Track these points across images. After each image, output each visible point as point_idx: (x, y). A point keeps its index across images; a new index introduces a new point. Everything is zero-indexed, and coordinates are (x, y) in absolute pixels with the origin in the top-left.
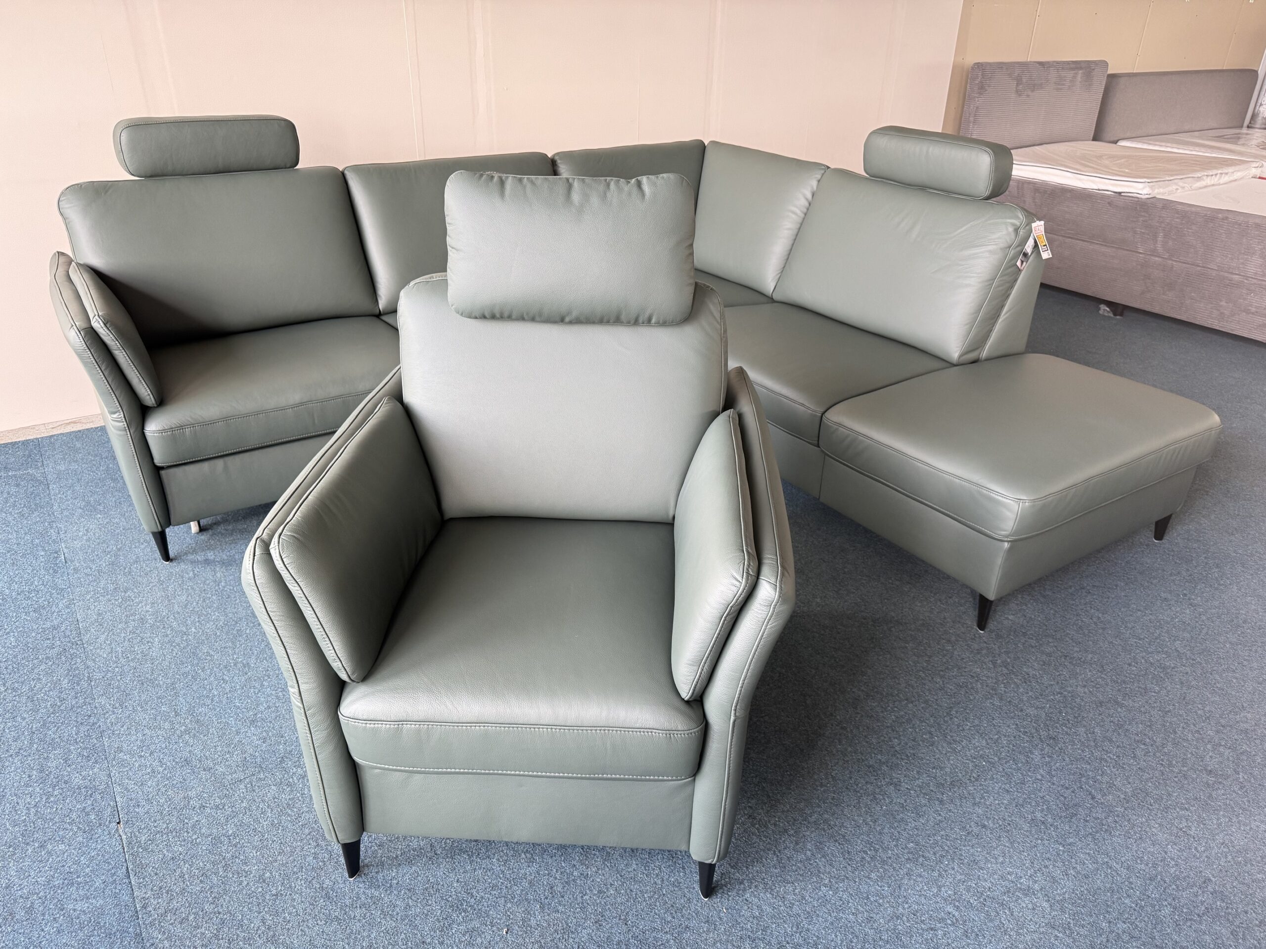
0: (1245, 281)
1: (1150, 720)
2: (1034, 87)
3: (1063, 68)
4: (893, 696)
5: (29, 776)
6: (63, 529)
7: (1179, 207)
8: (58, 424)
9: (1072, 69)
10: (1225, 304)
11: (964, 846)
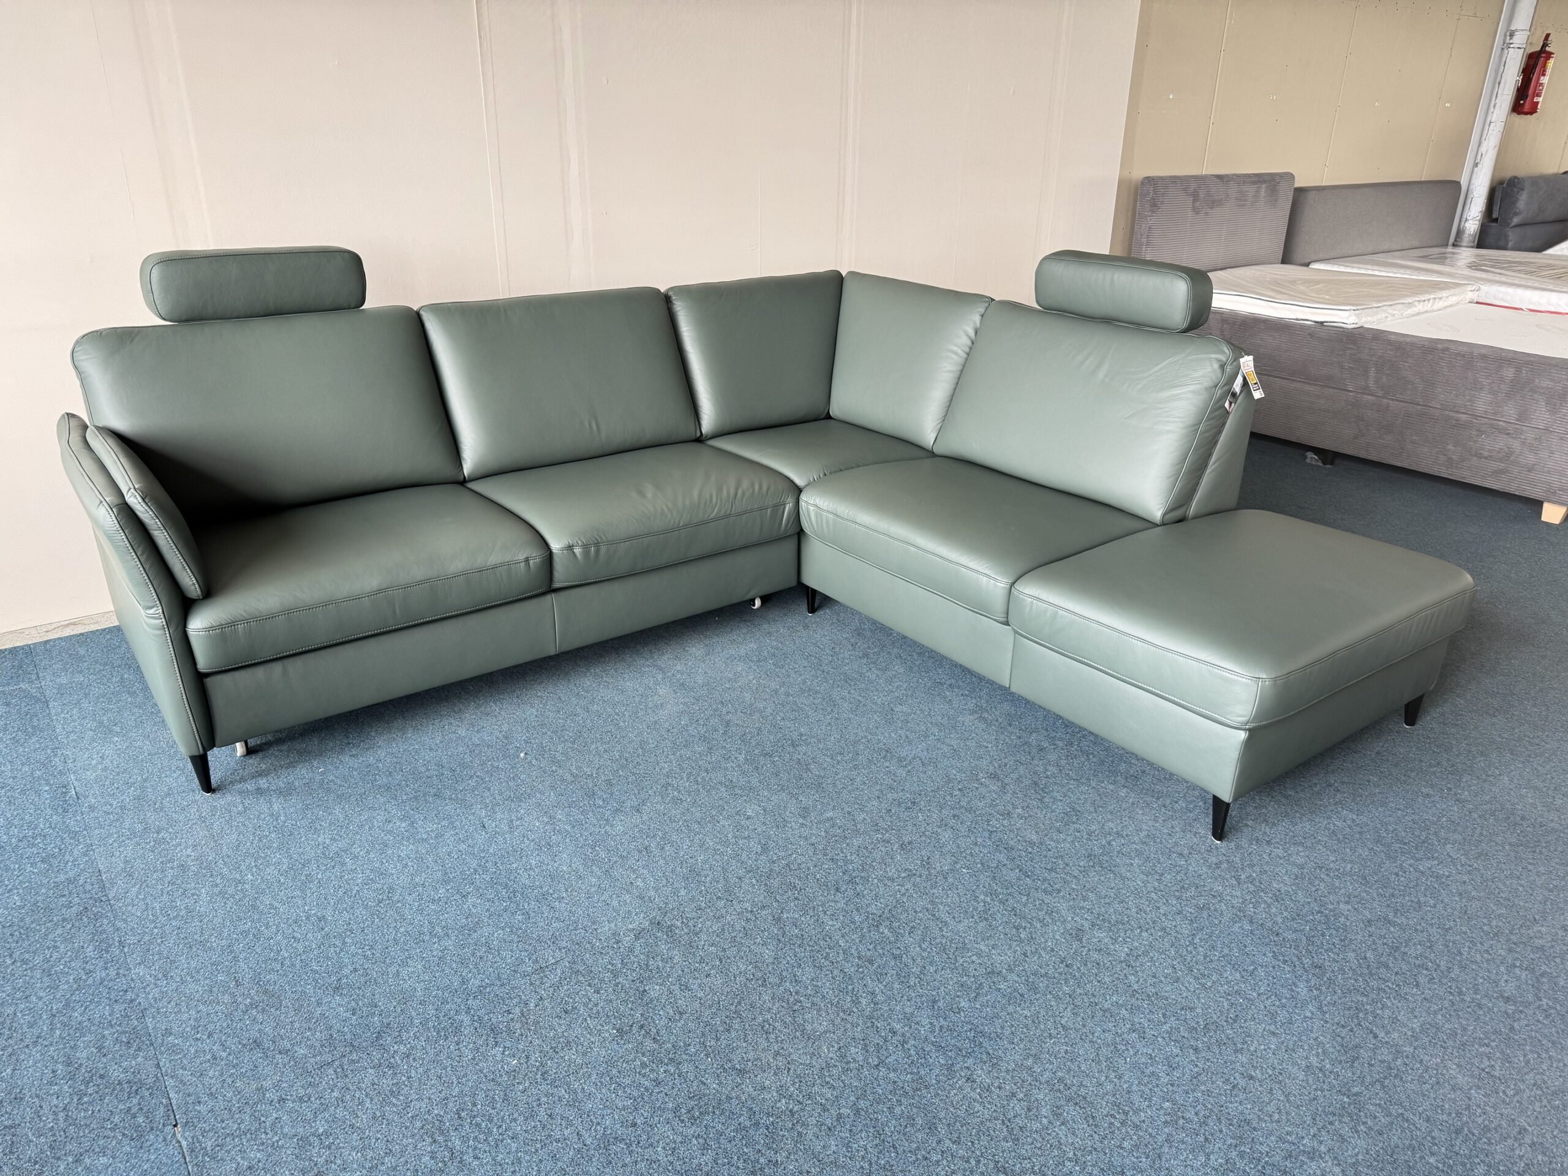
0: (1474, 421)
1: (1429, 941)
2: (1214, 204)
3: (1244, 182)
4: (1123, 924)
5: (53, 1072)
6: (71, 757)
7: (1393, 337)
8: (53, 626)
9: (1254, 183)
10: (1453, 448)
11: (1231, 1102)
